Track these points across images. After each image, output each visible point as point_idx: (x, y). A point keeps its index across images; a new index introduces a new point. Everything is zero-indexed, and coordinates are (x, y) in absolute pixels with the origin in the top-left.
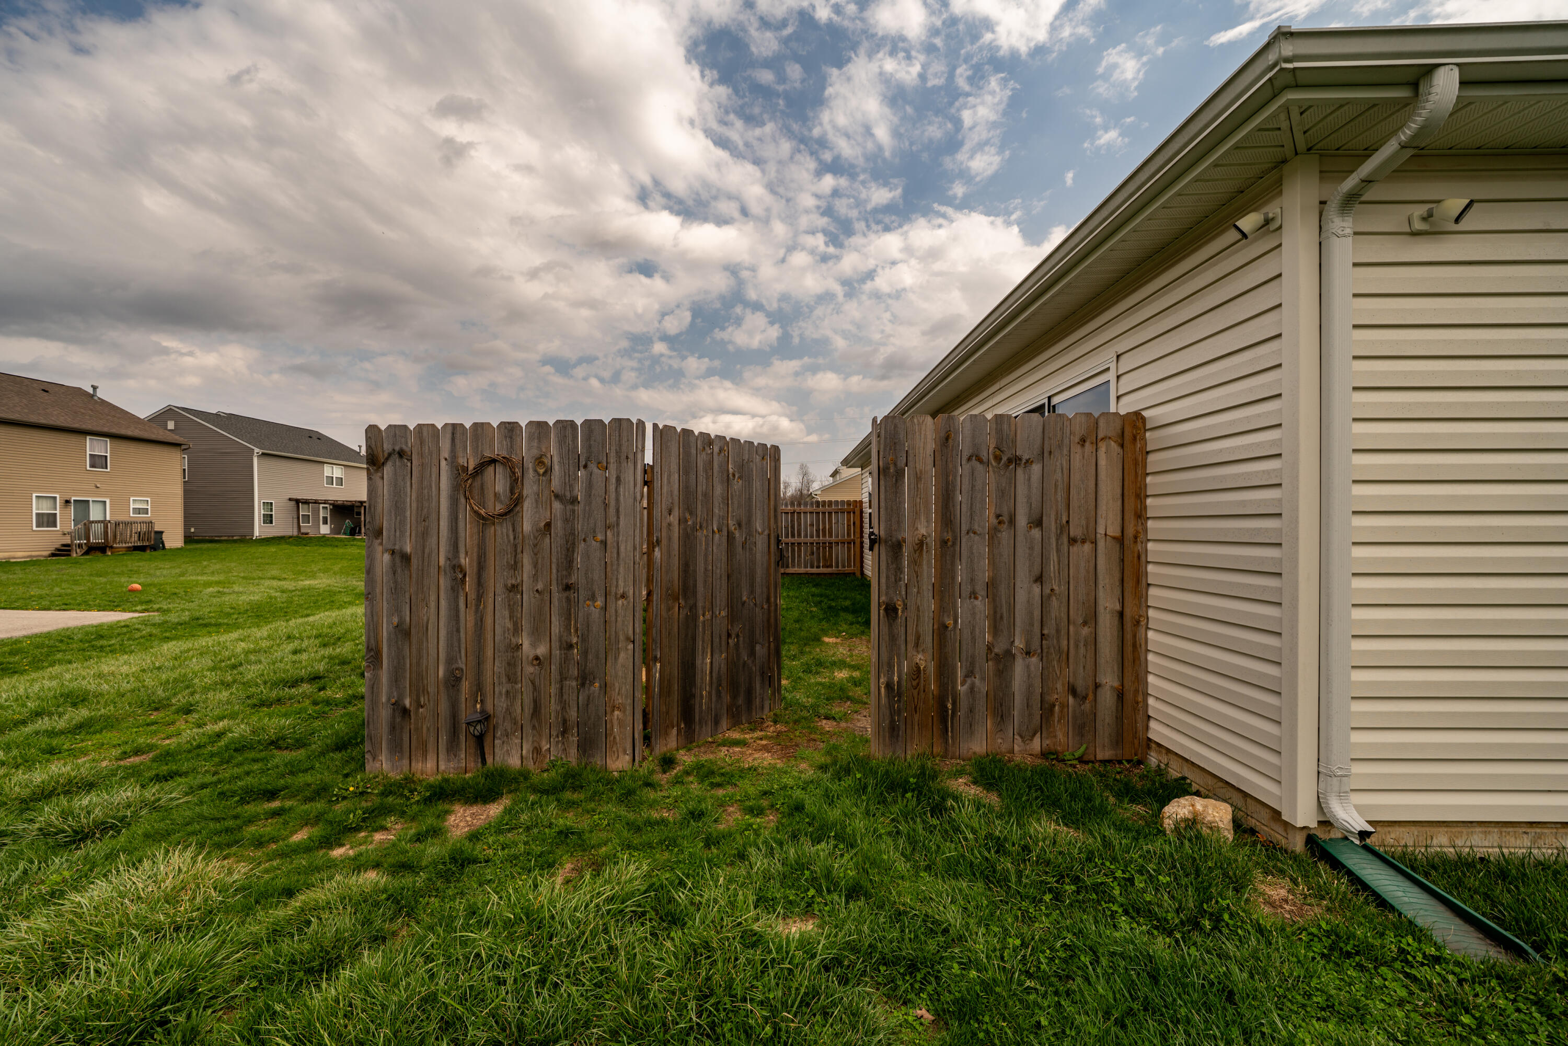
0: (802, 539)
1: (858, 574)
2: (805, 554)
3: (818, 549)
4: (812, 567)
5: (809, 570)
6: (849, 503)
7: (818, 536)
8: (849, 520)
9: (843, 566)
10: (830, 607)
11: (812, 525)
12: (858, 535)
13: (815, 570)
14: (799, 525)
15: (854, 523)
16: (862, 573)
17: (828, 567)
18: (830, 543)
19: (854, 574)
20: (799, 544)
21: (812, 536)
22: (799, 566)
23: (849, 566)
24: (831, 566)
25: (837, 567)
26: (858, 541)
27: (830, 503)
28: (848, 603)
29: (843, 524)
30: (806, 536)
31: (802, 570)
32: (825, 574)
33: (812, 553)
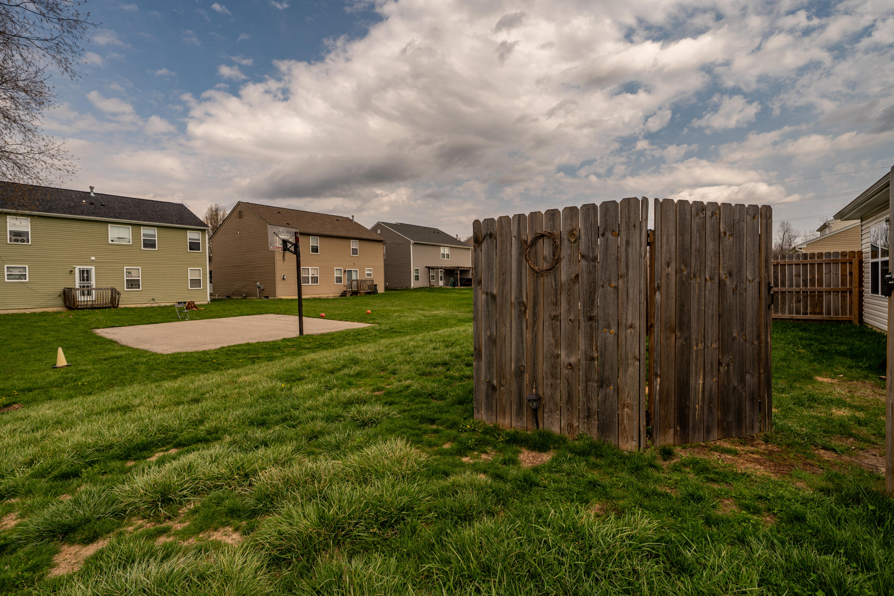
0: (787, 288)
1: (856, 322)
2: (791, 302)
3: (805, 297)
4: (798, 313)
5: (795, 316)
6: (844, 254)
7: (805, 285)
8: (844, 270)
9: (837, 314)
10: (822, 351)
11: (798, 275)
12: (856, 284)
13: (801, 316)
14: (784, 275)
15: (851, 273)
16: (861, 321)
17: (815, 313)
18: (820, 292)
19: (850, 321)
20: (783, 293)
21: (798, 286)
22: (783, 312)
23: (844, 313)
24: (821, 313)
25: (829, 313)
26: (856, 291)
27: (820, 255)
28: (843, 348)
29: (837, 275)
30: (791, 285)
31: (787, 316)
32: (813, 320)
33: (798, 301)
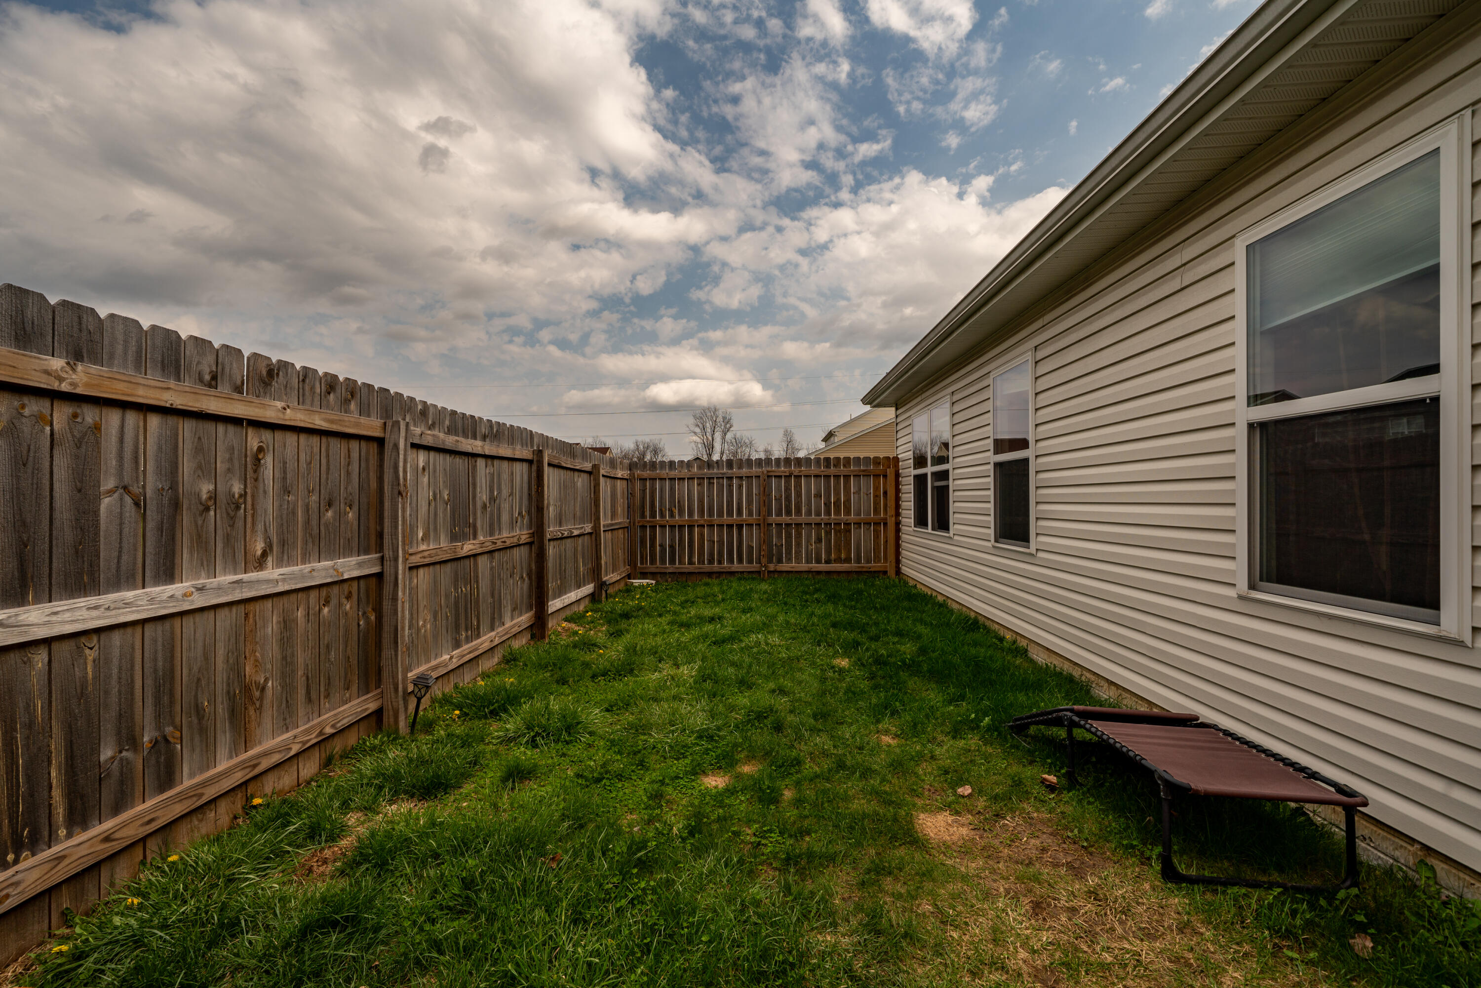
0: (803, 518)
1: (892, 572)
2: (808, 541)
3: (828, 533)
4: (818, 561)
5: (814, 566)
6: (877, 461)
7: (828, 513)
8: (877, 488)
9: (868, 561)
11: (818, 496)
12: (891, 511)
13: (823, 567)
14: (799, 495)
15: (885, 493)
16: (898, 572)
17: (838, 560)
18: (847, 524)
19: (885, 573)
20: (798, 525)
21: (818, 514)
22: (798, 560)
23: (877, 559)
24: (848, 560)
25: (858, 561)
26: (891, 522)
27: (847, 461)
29: (868, 495)
30: (809, 513)
31: (804, 566)
32: (839, 573)
33: (819, 540)
